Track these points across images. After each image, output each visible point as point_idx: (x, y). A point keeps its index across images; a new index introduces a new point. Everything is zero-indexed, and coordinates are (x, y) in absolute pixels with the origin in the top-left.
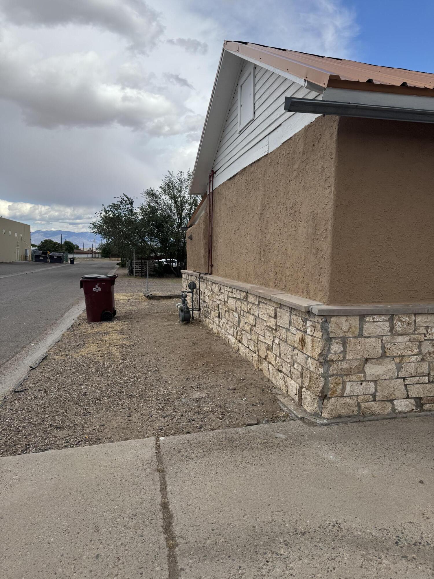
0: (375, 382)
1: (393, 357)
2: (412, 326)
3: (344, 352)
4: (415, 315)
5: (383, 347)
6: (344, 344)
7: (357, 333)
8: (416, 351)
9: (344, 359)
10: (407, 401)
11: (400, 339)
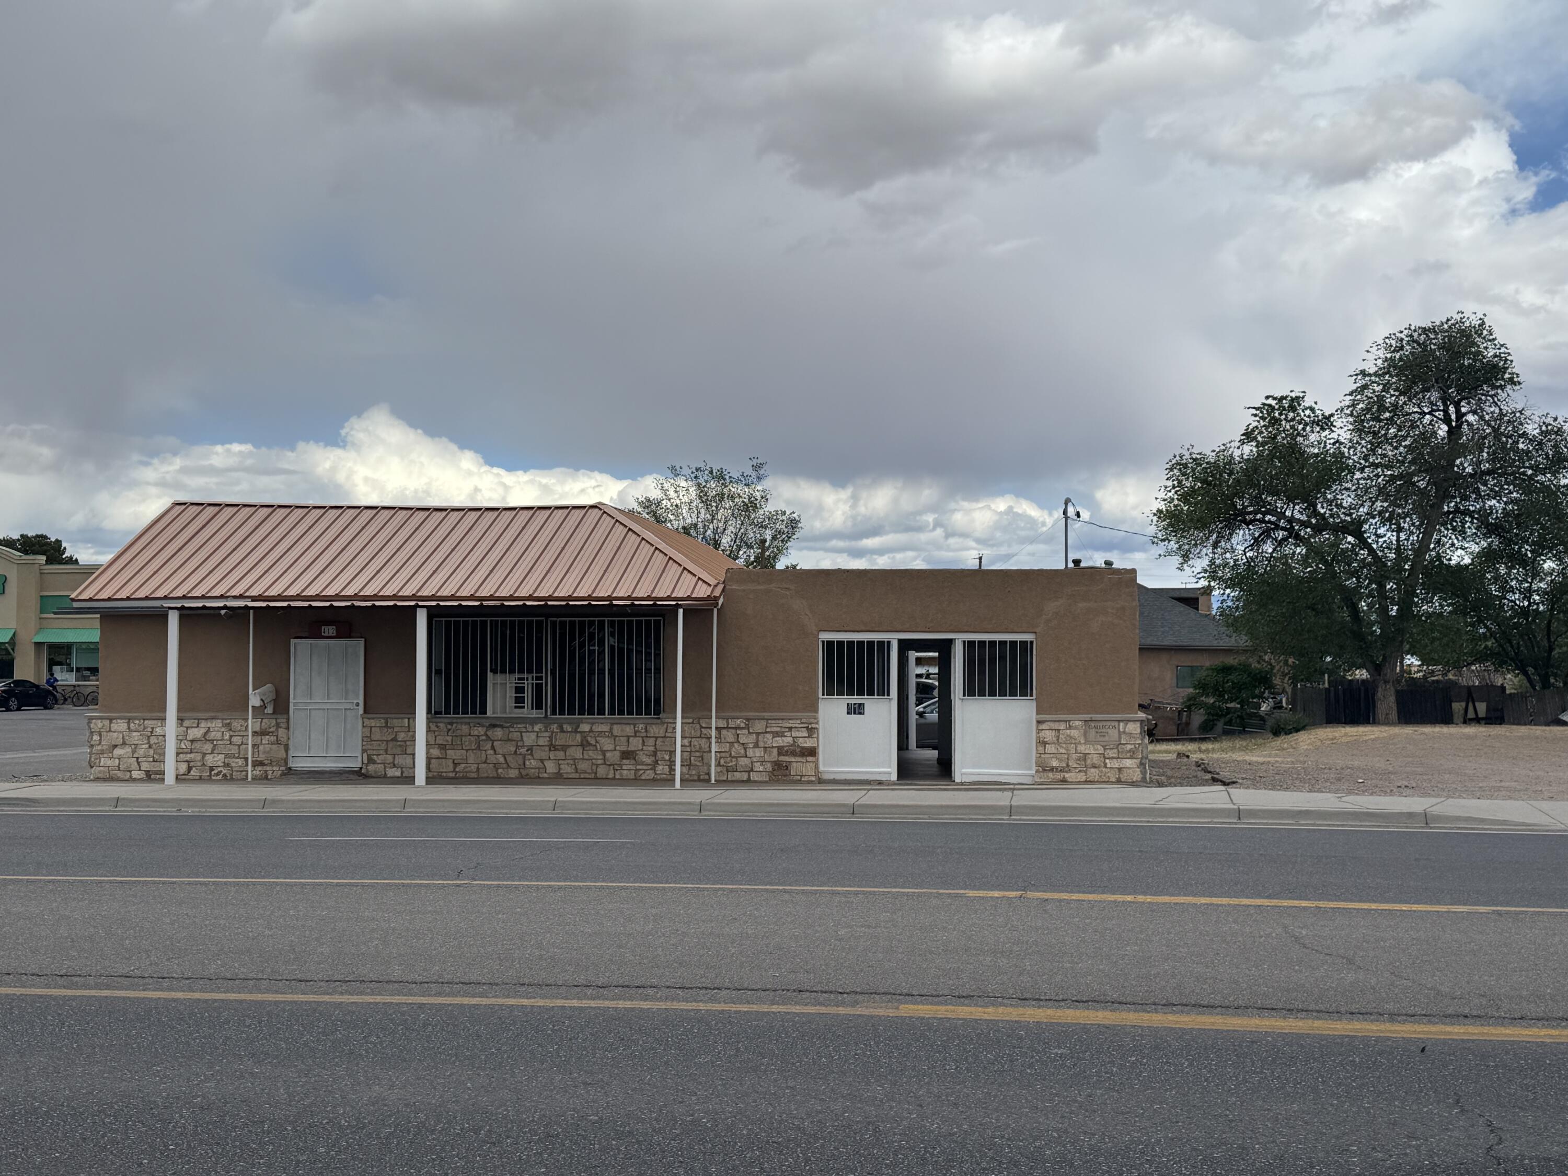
0: (119, 759)
1: (130, 745)
2: (142, 726)
3: (100, 740)
4: (144, 720)
5: (123, 737)
6: (100, 736)
7: (108, 730)
8: (146, 742)
9: (100, 744)
10: (139, 772)
11: (135, 734)
